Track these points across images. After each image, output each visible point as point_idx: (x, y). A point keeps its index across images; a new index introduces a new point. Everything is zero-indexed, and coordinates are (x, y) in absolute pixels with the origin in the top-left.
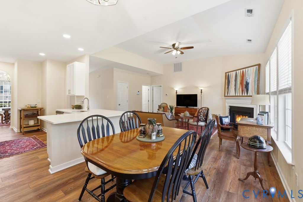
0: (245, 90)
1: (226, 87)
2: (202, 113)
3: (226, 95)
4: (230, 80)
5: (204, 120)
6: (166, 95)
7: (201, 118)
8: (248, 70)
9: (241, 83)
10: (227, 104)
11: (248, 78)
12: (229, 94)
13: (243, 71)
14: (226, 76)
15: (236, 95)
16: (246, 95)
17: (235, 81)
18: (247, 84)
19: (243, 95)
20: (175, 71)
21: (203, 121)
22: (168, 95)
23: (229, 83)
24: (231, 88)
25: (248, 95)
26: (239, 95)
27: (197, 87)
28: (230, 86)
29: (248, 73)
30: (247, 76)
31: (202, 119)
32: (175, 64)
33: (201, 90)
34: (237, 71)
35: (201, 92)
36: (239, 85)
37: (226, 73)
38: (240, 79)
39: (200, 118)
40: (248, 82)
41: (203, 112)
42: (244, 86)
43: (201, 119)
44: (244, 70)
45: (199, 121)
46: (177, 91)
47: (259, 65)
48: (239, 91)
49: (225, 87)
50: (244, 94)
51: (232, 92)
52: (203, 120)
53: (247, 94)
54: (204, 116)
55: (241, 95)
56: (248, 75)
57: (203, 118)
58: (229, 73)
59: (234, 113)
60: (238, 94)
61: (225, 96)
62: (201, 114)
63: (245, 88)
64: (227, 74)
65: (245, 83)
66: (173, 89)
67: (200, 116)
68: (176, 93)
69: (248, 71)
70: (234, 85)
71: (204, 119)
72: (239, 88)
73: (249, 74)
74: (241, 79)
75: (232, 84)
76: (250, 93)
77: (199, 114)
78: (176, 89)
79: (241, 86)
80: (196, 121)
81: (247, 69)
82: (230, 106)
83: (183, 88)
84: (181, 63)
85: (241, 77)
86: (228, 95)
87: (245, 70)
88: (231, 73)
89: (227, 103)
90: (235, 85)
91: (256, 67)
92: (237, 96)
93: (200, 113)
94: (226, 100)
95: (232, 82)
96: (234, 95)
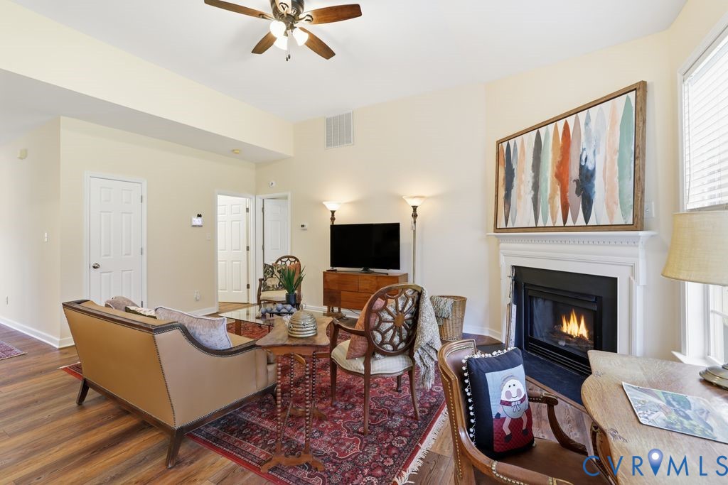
0: (575, 200)
1: (502, 193)
2: (390, 313)
3: (502, 224)
4: (514, 167)
5: (402, 346)
6: (303, 226)
7: (383, 338)
8: (588, 118)
9: (561, 175)
11: (589, 153)
12: (513, 223)
13: (566, 126)
14: (498, 153)
15: (541, 224)
16: (581, 221)
17: (534, 170)
18: (586, 177)
19: (570, 222)
20: (329, 144)
21: (396, 353)
23: (512, 181)
24: (519, 196)
25: (592, 222)
26: (550, 223)
27: (400, 199)
28: (514, 192)
29: (588, 132)
30: (584, 144)
31: (391, 342)
32: (328, 121)
33: (415, 208)
34: (542, 130)
35: (415, 216)
36: (552, 183)
37: (499, 142)
38: (554, 158)
39: (379, 337)
40: (590, 167)
41: (392, 310)
42: (572, 187)
43: (383, 343)
44: (571, 120)
45: (374, 354)
47: (640, 89)
48: (552, 208)
49: (497, 196)
50: (575, 220)
51: (523, 214)
52: (395, 347)
53: (587, 218)
54: (396, 329)
55: (560, 222)
56: (588, 140)
57: (396, 340)
58: (511, 142)
59: (530, 293)
60: (545, 220)
61: (497, 229)
62: (381, 321)
63: (578, 193)
64: (505, 144)
65: (574, 173)
66: (320, 205)
67: (377, 329)
68: (333, 219)
69: (587, 124)
70: (531, 184)
71: (401, 341)
72: (552, 197)
73: (593, 134)
74: (559, 159)
75: (521, 181)
76: (600, 214)
77: (374, 321)
78: (331, 206)
79: (559, 188)
80: (360, 352)
81: (582, 115)
82: (515, 267)
83: (353, 203)
84: (348, 116)
85: (559, 153)
86: (510, 225)
87: (577, 120)
88: (518, 139)
89: (505, 256)
90: (536, 187)
91: (628, 99)
92: (545, 228)
93: (378, 312)
94: (502, 245)
95: (523, 171)
96: (528, 223)
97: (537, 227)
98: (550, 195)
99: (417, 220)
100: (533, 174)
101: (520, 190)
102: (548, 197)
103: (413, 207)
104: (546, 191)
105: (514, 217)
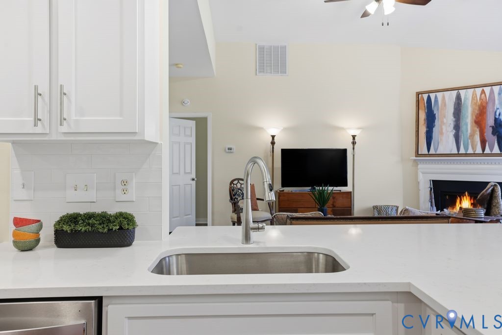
0: (491, 138)
1: (423, 129)
3: (423, 149)
4: (435, 112)
6: (230, 149)
8: (500, 91)
9: (479, 122)
10: (421, 177)
12: (436, 150)
13: (483, 93)
14: (418, 101)
15: (462, 151)
16: (496, 150)
17: (455, 117)
18: (500, 125)
19: (487, 151)
22: (234, 150)
23: (433, 122)
24: (441, 133)
26: (470, 151)
28: (435, 130)
30: (497, 106)
34: (462, 92)
35: (354, 143)
36: (472, 126)
37: (418, 94)
38: (473, 112)
42: (489, 130)
44: (487, 89)
46: (273, 137)
48: (473, 142)
49: (418, 131)
51: (446, 146)
53: (501, 149)
55: (479, 151)
58: (432, 95)
60: (466, 148)
61: (417, 154)
63: (493, 133)
64: (425, 96)
65: (491, 122)
68: (273, 143)
69: (499, 94)
70: (452, 126)
72: (472, 135)
74: (477, 112)
75: (442, 122)
78: (271, 131)
79: (478, 130)
81: (496, 88)
82: (433, 181)
83: (285, 129)
85: (477, 108)
86: (431, 152)
87: (492, 89)
88: (439, 95)
89: (423, 173)
90: (457, 127)
92: (466, 155)
94: (420, 166)
95: (445, 117)
96: (451, 151)
97: (458, 154)
98: (470, 133)
99: (356, 146)
100: (454, 119)
101: (442, 129)
102: (469, 135)
103: (353, 136)
104: (467, 131)
105: (436, 147)
